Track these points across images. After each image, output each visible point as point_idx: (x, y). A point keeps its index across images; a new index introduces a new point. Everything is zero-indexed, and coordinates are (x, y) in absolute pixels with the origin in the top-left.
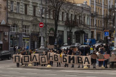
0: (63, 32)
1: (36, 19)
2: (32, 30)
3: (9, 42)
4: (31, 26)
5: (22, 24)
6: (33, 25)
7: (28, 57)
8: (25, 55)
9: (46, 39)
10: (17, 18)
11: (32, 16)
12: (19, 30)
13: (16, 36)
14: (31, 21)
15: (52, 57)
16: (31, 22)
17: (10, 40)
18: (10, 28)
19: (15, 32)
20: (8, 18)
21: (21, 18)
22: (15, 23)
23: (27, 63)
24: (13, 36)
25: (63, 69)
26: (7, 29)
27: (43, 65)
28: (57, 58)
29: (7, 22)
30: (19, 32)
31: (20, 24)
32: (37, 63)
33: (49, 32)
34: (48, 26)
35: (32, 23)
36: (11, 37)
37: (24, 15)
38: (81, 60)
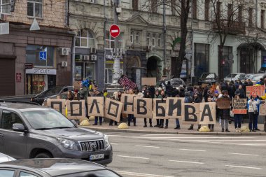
0: (207, 46)
1: (139, 18)
2: (130, 43)
3: (72, 70)
4: (126, 32)
5: (104, 29)
6: (132, 31)
7: (80, 104)
8: (73, 101)
9: (165, 64)
10: (92, 15)
11: (129, 10)
12: (96, 43)
13: (90, 57)
14: (127, 21)
15: (132, 104)
16: (127, 23)
17: (74, 66)
18: (73, 37)
19: (87, 47)
20: (69, 15)
21: (103, 16)
22: (87, 27)
23: (78, 117)
24: (81, 56)
25: (150, 133)
26: (66, 42)
27: (114, 124)
28: (143, 107)
29: (68, 24)
30: (96, 47)
31: (98, 29)
32: (101, 118)
33: (170, 48)
34: (169, 33)
35: (130, 28)
36: (76, 58)
37: (108, 7)
38: (193, 114)
